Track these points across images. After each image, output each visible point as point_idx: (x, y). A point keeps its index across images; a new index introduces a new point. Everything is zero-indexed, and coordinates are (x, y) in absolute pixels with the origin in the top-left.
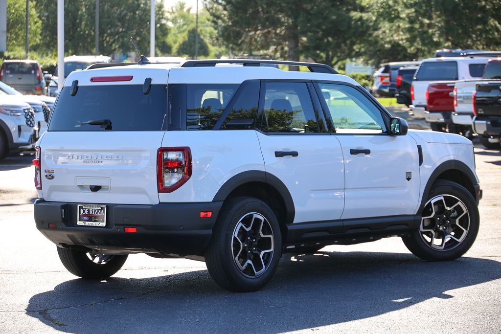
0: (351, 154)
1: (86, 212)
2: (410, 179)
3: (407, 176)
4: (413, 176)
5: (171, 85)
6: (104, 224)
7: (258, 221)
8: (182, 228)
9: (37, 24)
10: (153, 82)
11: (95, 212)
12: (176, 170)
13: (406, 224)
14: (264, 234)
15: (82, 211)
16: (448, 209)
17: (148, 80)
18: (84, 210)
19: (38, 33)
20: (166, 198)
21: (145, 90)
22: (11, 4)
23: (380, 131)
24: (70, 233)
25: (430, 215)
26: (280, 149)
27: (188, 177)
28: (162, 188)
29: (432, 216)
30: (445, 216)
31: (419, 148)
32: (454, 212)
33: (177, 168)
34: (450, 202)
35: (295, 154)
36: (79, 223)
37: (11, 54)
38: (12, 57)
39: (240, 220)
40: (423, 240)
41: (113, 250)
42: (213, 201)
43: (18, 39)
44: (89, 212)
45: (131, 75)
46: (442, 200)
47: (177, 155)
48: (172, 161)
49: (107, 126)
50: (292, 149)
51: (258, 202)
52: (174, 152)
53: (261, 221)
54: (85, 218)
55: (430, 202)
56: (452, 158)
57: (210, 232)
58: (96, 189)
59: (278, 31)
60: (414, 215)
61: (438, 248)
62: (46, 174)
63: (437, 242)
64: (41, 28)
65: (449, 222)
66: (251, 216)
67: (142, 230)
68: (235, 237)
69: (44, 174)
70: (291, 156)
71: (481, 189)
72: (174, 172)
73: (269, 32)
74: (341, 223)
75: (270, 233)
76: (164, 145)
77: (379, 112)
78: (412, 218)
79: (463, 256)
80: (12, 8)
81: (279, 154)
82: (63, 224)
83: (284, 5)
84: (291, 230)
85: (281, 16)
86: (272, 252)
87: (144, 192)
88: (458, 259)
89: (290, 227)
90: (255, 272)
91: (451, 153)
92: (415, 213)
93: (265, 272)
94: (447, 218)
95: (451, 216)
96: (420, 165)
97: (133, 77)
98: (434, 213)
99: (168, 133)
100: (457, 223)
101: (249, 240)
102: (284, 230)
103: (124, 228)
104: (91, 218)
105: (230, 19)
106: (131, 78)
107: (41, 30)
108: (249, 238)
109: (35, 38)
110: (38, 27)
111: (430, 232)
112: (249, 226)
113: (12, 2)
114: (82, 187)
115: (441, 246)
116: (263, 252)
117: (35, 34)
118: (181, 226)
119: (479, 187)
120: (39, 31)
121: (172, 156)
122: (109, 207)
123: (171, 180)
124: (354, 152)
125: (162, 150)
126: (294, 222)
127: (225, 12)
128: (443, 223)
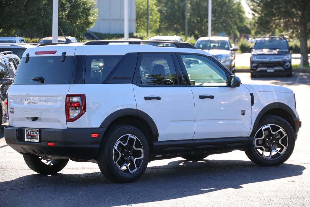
0: (200, 98)
1: (29, 133)
2: (244, 114)
3: (242, 112)
4: (246, 113)
5: (76, 56)
6: (38, 141)
7: (132, 140)
8: (80, 143)
9: (157, 15)
10: (67, 55)
11: (34, 133)
12: (77, 108)
13: (242, 143)
14: (136, 148)
15: (27, 133)
16: (274, 133)
17: (64, 53)
18: (28, 132)
19: (157, 21)
20: (71, 125)
21: (61, 59)
22: (140, 2)
23: (225, 84)
24: (22, 146)
25: (262, 137)
26: (148, 95)
27: (84, 112)
28: (69, 119)
29: (263, 138)
30: (272, 138)
31: (252, 95)
32: (278, 135)
33: (78, 107)
34: (275, 129)
35: (159, 98)
36: (26, 140)
37: (138, 35)
38: (138, 36)
39: (119, 139)
40: (257, 153)
41: (55, 157)
42: (100, 127)
43: (145, 24)
44: (31, 133)
45: (56, 50)
46: (269, 128)
47: (78, 99)
48: (74, 103)
49: (41, 81)
50: (156, 95)
51: (132, 128)
52: (77, 97)
53: (134, 139)
54: (29, 137)
55: (261, 129)
56: (276, 101)
57: (98, 146)
58: (35, 119)
59: (295, 20)
60: (248, 137)
61: (267, 158)
62: (11, 110)
63: (267, 154)
64: (160, 18)
65: (274, 141)
66: (128, 136)
67: (57, 145)
68: (115, 149)
69: (9, 110)
70: (156, 100)
71: (300, 121)
72: (76, 109)
73: (289, 21)
74: (193, 142)
75: (141, 147)
76: (70, 93)
77: (224, 72)
78: (247, 139)
79: (284, 163)
80: (141, 5)
81: (147, 99)
82: (17, 140)
83: (295, 3)
84: (156, 146)
85: (294, 10)
86: (142, 159)
87: (59, 121)
88: (281, 165)
89: (155, 144)
90: (130, 171)
91: (276, 98)
92: (249, 136)
93: (137, 171)
94: (273, 139)
95: (276, 138)
96: (252, 105)
97: (56, 51)
98: (264, 136)
99: (73, 85)
100: (280, 142)
101: (126, 151)
102: (151, 146)
103: (48, 143)
104: (32, 137)
105: (262, 12)
106: (55, 52)
107: (160, 19)
108: (126, 150)
109: (155, 24)
110: (158, 17)
111: (262, 148)
112: (126, 143)
113: (140, 1)
114: (28, 118)
115: (270, 156)
116: (136, 159)
117: (156, 22)
118: (79, 142)
119: (299, 120)
120: (158, 20)
121: (75, 99)
122: (41, 130)
123: (74, 114)
124: (202, 97)
125: (69, 96)
126: (158, 141)
127: (259, 8)
128: (271, 142)
